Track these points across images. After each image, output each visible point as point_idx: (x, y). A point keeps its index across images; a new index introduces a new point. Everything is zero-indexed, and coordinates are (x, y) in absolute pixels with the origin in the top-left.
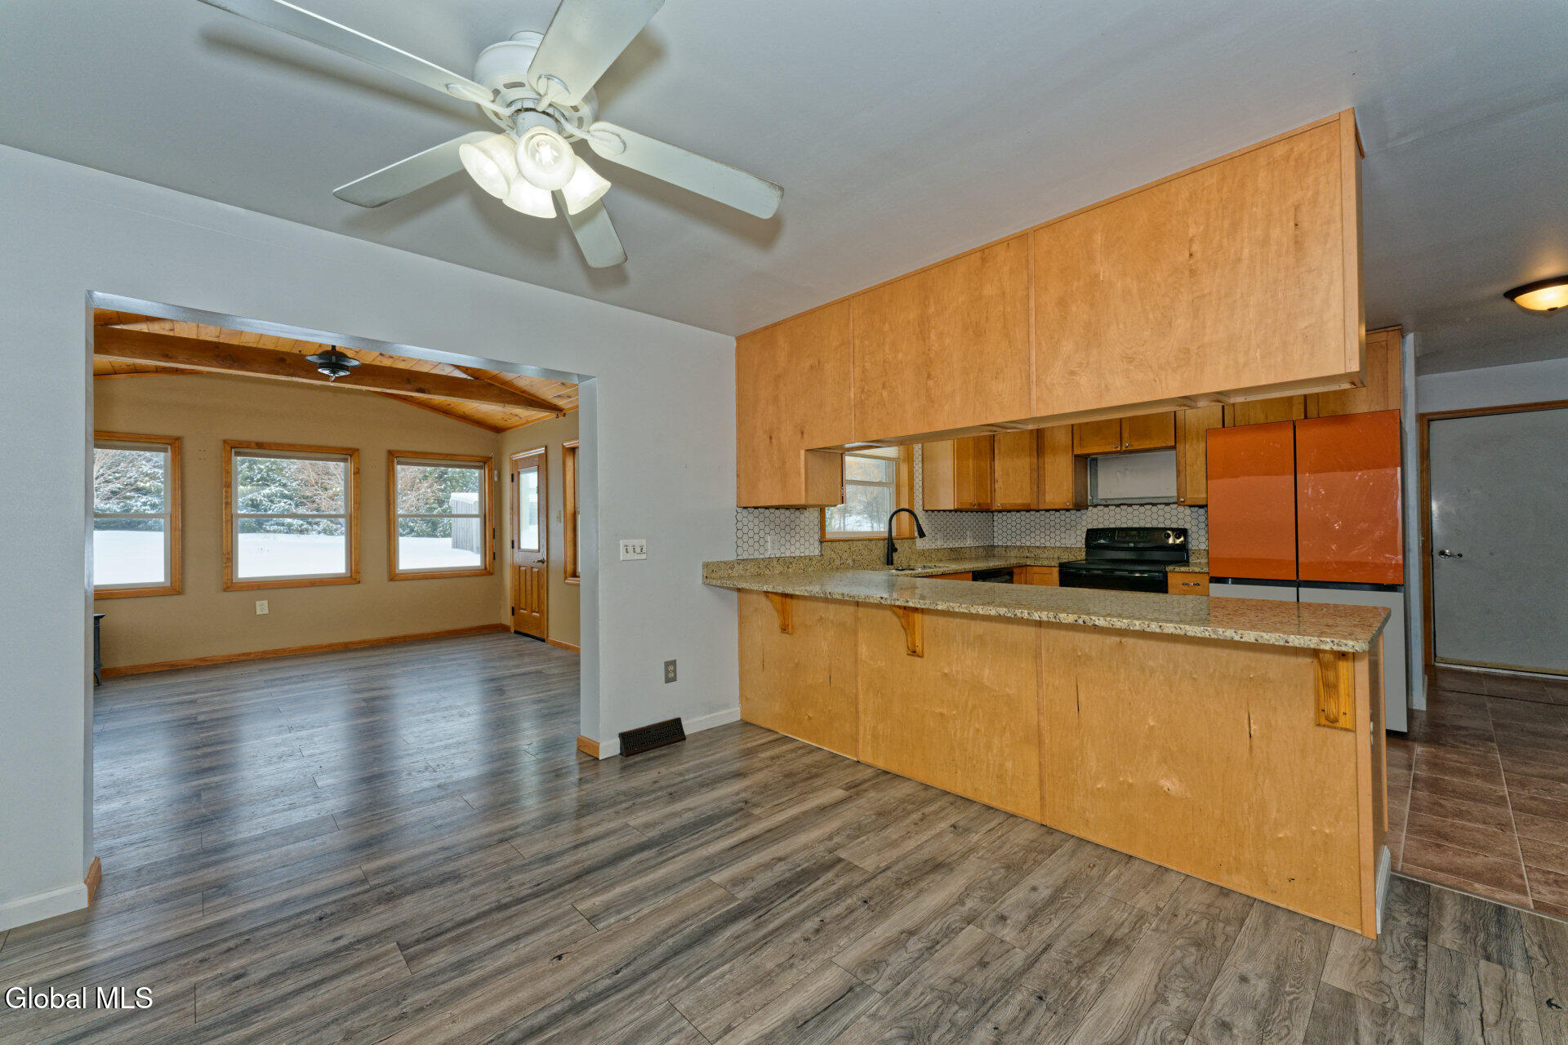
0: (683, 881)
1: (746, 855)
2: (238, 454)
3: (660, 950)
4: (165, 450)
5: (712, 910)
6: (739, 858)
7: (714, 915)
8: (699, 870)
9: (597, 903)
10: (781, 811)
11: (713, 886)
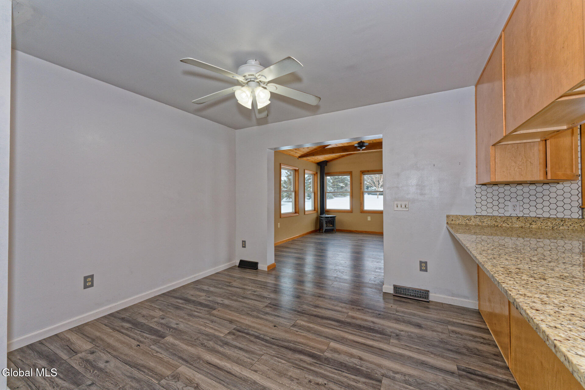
0: (324, 336)
1: (354, 347)
2: (364, 174)
3: (286, 344)
4: (349, 175)
5: (313, 349)
6: (351, 346)
7: (311, 351)
8: (335, 338)
9: (302, 323)
10: (404, 349)
11: (328, 345)
